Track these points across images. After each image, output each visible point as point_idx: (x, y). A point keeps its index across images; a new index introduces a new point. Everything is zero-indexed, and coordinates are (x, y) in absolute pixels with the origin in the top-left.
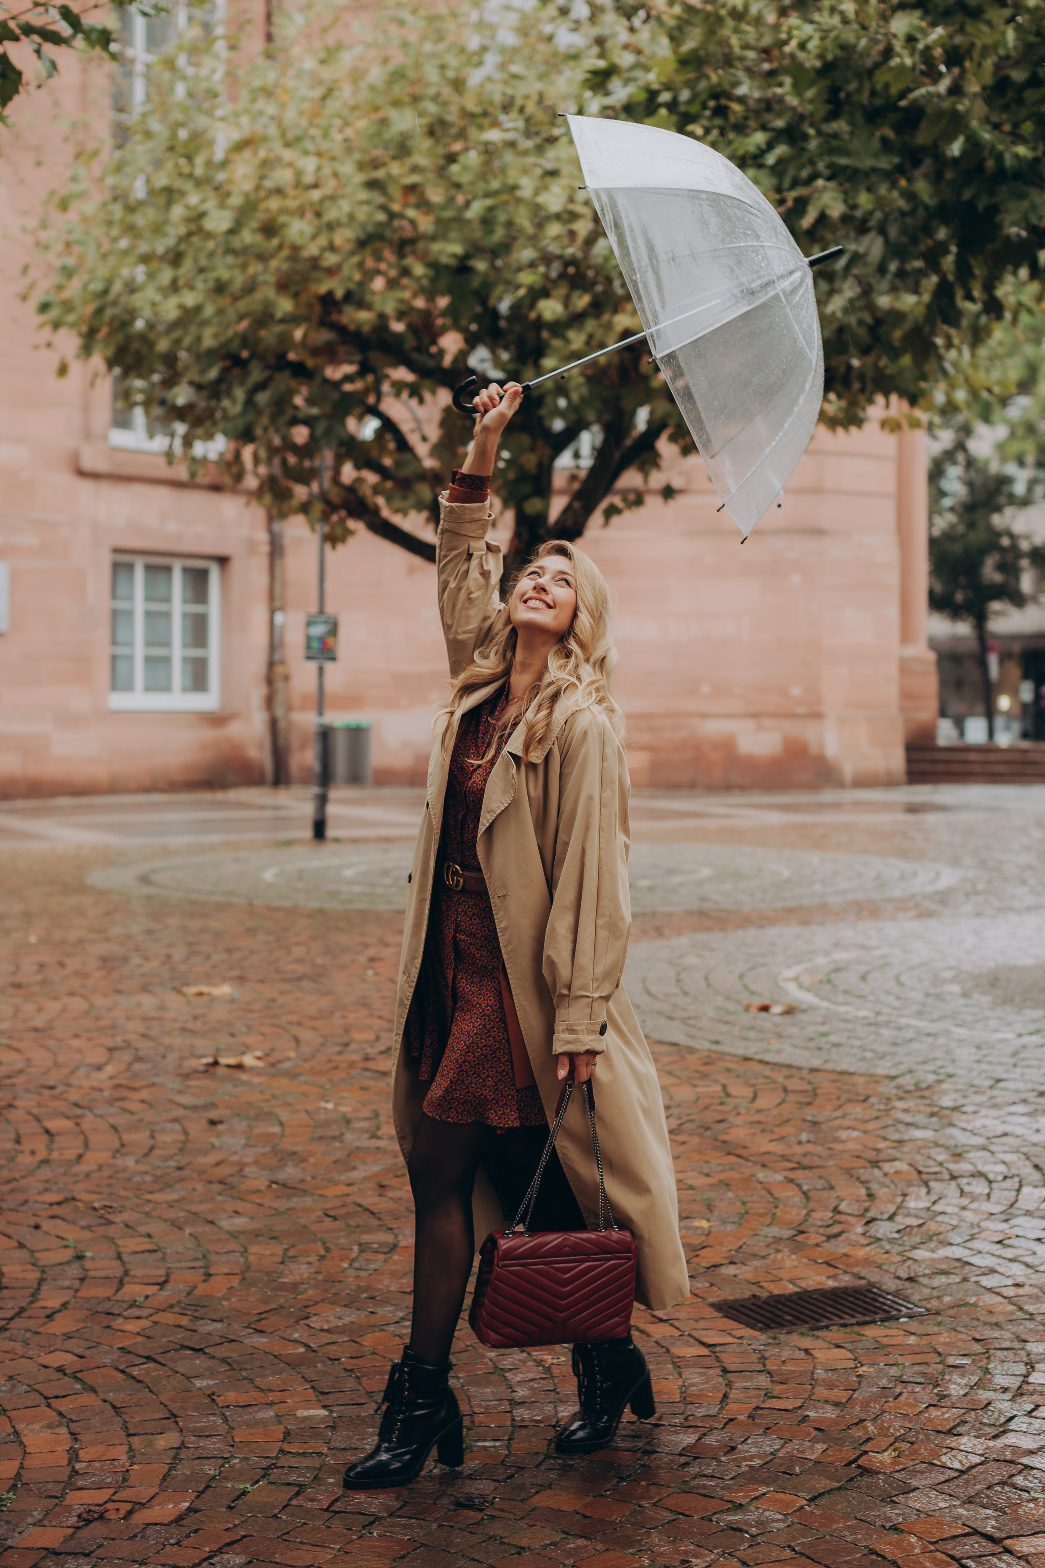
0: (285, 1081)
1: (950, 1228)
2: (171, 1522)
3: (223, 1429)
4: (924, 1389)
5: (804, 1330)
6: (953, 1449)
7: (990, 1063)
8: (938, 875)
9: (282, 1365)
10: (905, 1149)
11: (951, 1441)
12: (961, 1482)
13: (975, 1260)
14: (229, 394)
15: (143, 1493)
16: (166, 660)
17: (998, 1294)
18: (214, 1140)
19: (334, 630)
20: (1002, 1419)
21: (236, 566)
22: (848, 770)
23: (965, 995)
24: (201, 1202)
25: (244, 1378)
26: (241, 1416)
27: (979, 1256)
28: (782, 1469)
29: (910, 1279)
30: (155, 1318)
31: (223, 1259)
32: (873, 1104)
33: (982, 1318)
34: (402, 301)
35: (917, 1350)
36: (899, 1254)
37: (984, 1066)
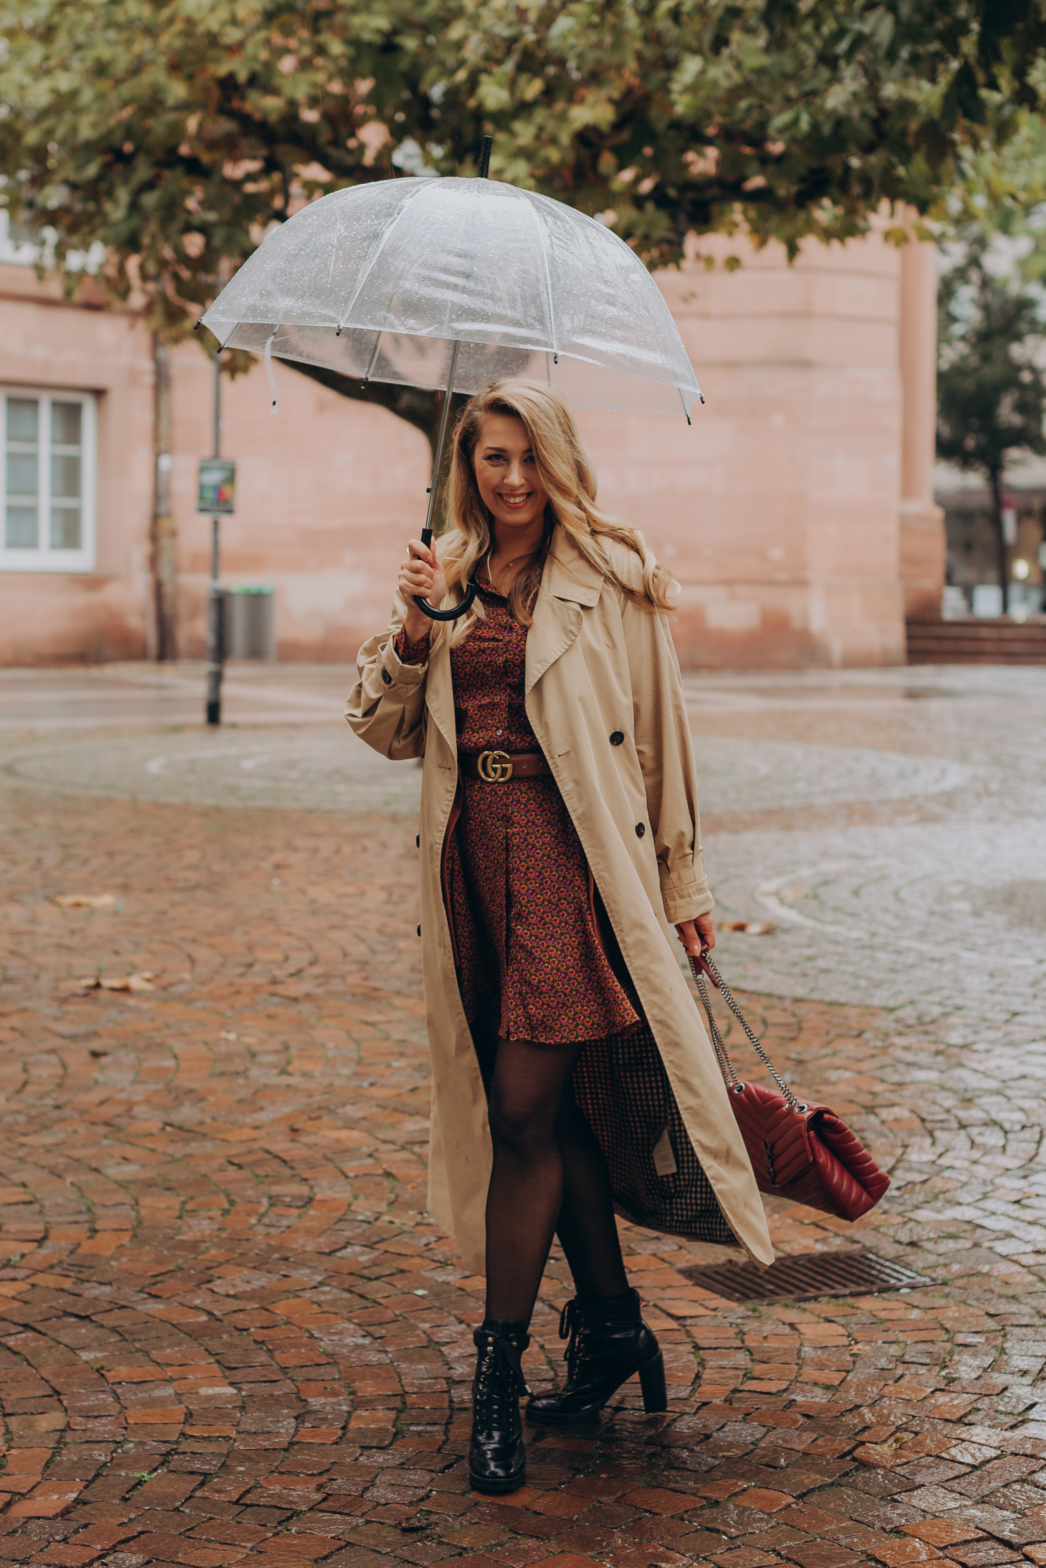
0: (178, 1007)
1: (959, 1185)
2: (57, 1515)
3: (115, 1409)
4: (930, 1371)
5: (789, 1302)
6: (963, 1441)
7: (1005, 993)
8: (944, 772)
9: (182, 1335)
10: (906, 1093)
11: (961, 1431)
12: (974, 1478)
13: (988, 1223)
14: (110, 194)
15: (22, 1481)
16: (32, 511)
17: (1015, 1262)
18: (97, 1075)
19: (231, 478)
20: (1021, 1408)
21: (114, 400)
22: (837, 648)
23: (976, 913)
24: (84, 1146)
25: (139, 1350)
26: (135, 1394)
27: (993, 1217)
28: (765, 1460)
29: (912, 1244)
30: (33, 1280)
31: (111, 1212)
32: (868, 1041)
33: (997, 1290)
34: (315, 85)
35: (921, 1325)
36: (900, 1214)
37: (998, 997)
